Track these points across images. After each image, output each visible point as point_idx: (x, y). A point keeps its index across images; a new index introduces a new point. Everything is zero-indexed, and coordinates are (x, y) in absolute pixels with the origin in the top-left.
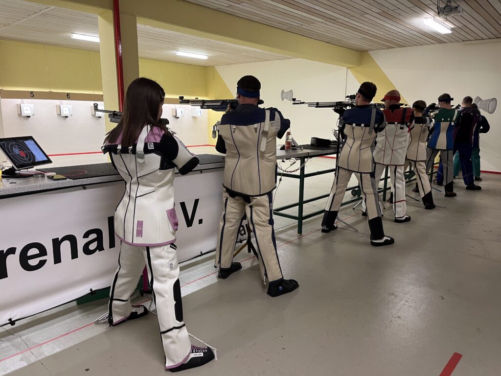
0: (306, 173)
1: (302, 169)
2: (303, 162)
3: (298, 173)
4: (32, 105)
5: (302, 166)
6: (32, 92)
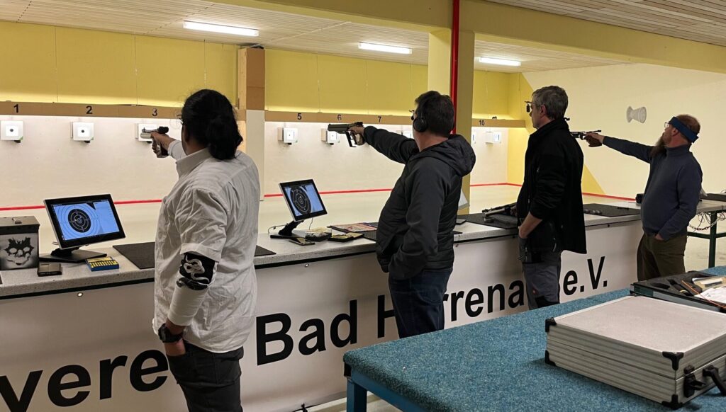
0: (718, 232)
1: (714, 228)
2: (714, 218)
3: (708, 232)
4: (296, 130)
5: (713, 225)
6: (299, 114)
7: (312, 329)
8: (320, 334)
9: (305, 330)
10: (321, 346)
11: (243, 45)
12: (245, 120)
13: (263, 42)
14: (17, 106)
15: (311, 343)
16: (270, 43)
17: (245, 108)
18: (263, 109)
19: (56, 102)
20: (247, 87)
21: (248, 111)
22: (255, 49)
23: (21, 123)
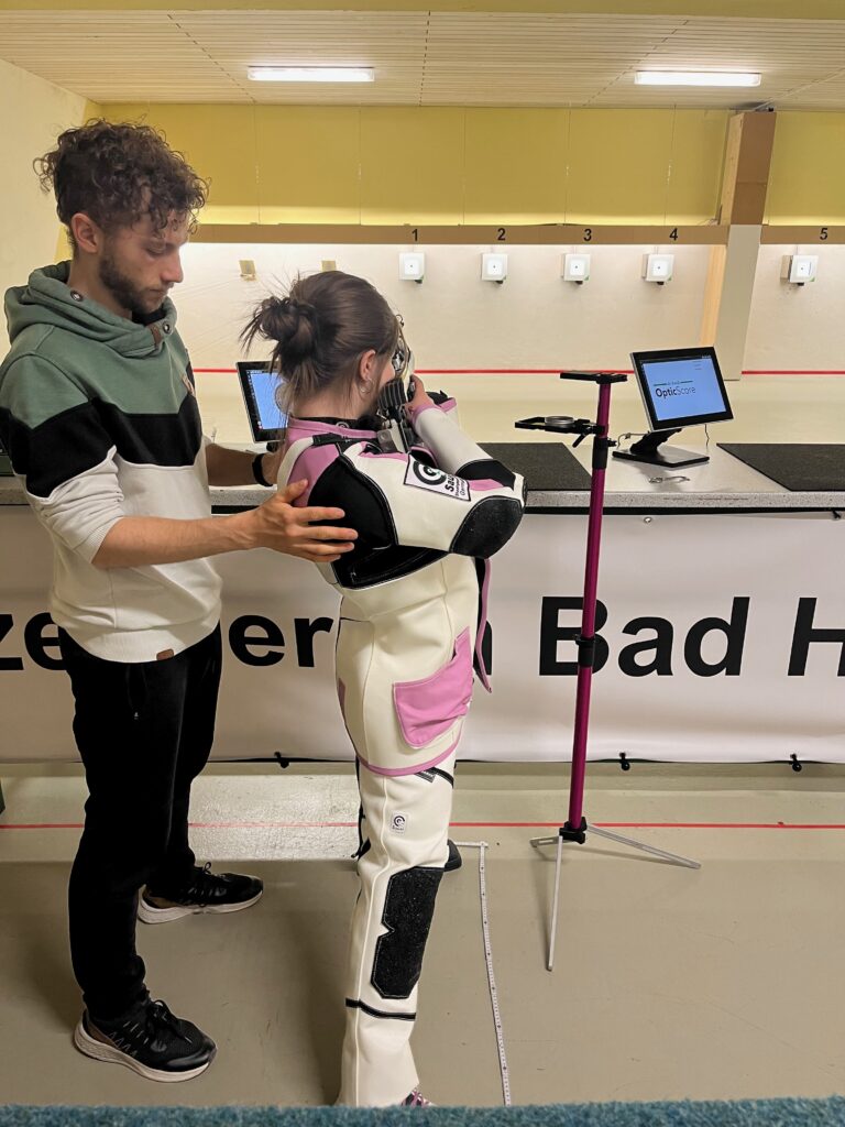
6: (824, 229)
7: (649, 634)
8: (663, 644)
9: (634, 632)
10: (662, 666)
11: (738, 108)
12: (727, 244)
13: (774, 99)
14: (416, 231)
15: (645, 658)
16: (785, 98)
17: (729, 222)
18: (760, 223)
19: (462, 224)
20: (737, 183)
21: (732, 226)
22: (758, 115)
23: (422, 256)
